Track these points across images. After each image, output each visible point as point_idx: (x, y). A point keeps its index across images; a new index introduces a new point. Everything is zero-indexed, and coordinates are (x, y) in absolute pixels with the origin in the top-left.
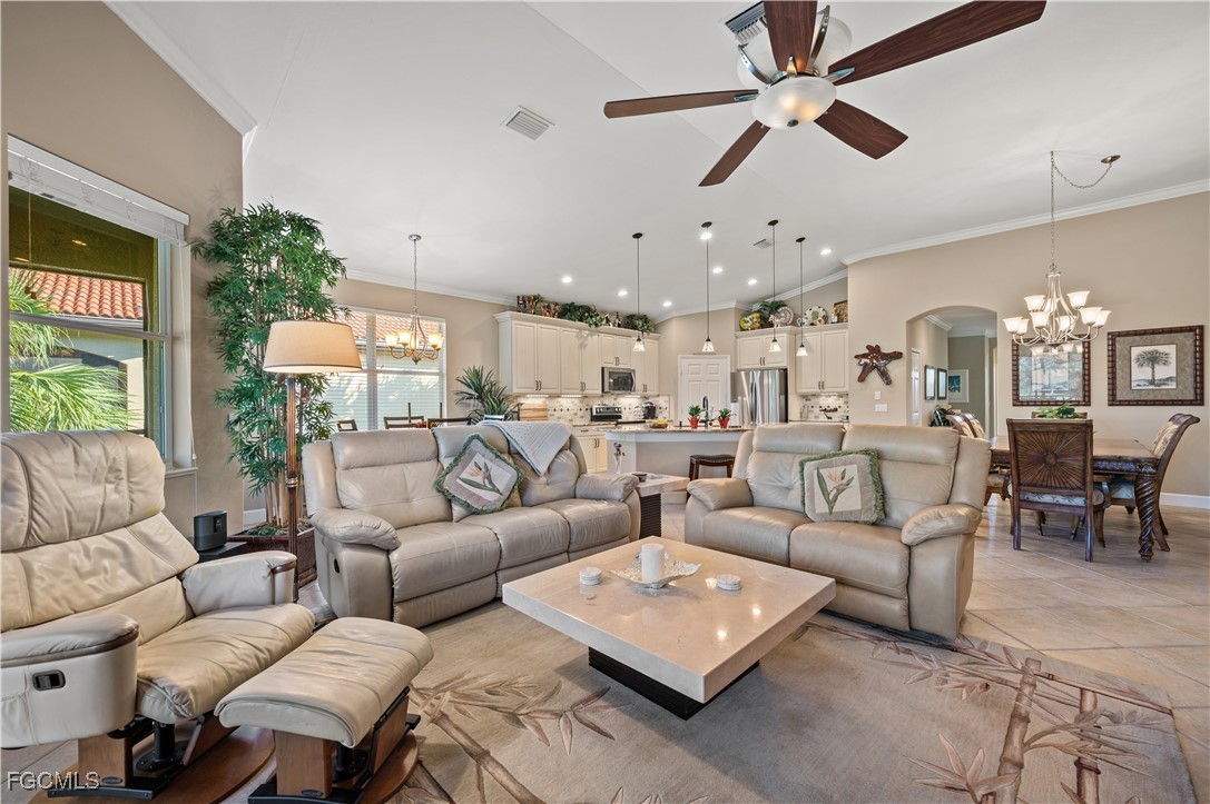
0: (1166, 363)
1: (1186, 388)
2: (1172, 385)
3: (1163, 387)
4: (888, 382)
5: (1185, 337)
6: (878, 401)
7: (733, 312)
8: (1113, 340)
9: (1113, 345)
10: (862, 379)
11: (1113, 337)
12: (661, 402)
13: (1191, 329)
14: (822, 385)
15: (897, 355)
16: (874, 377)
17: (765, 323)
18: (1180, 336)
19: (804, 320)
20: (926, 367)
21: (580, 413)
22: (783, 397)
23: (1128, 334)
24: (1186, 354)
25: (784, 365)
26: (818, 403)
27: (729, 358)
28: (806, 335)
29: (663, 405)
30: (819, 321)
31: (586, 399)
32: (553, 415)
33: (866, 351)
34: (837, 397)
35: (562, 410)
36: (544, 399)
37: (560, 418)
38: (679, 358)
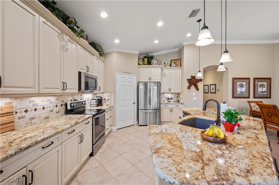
0: (265, 87)
1: (268, 94)
2: (266, 93)
3: (264, 93)
4: (197, 89)
5: (268, 80)
6: (194, 96)
7: (137, 56)
8: (255, 80)
10: (189, 88)
11: (255, 79)
12: (105, 96)
15: (201, 80)
17: (150, 63)
18: (267, 80)
23: (258, 79)
24: (268, 85)
25: (159, 81)
26: (164, 96)
27: (136, 76)
28: (164, 70)
29: (107, 98)
30: (169, 65)
31: (62, 97)
32: (24, 117)
33: (191, 78)
34: (171, 94)
35: (35, 110)
36: (8, 100)
37: (33, 118)
38: (117, 73)
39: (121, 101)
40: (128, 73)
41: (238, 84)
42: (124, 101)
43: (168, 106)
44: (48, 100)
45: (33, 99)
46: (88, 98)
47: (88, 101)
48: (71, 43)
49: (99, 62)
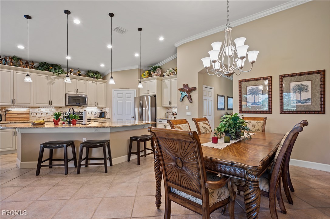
0: (307, 91)
1: (316, 104)
2: (310, 103)
3: (305, 104)
4: (191, 101)
5: (316, 76)
6: (188, 111)
7: (138, 70)
8: (282, 79)
9: (282, 82)
10: (181, 100)
11: (282, 77)
12: (106, 110)
13: (318, 72)
14: (170, 103)
15: (194, 89)
17: (150, 75)
18: (314, 76)
19: (165, 74)
20: (218, 95)
22: (154, 108)
23: (288, 76)
24: (316, 86)
25: (154, 94)
26: (172, 111)
27: (136, 91)
28: (165, 80)
29: (108, 112)
30: (170, 74)
32: (35, 116)
33: (183, 87)
35: (42, 114)
36: (28, 108)
37: (40, 118)
38: (113, 91)
39: (119, 114)
40: (125, 89)
41: (249, 90)
42: (122, 114)
43: (162, 122)
44: (50, 110)
45: (40, 109)
46: (91, 111)
47: (92, 113)
48: (58, 79)
49: (96, 84)
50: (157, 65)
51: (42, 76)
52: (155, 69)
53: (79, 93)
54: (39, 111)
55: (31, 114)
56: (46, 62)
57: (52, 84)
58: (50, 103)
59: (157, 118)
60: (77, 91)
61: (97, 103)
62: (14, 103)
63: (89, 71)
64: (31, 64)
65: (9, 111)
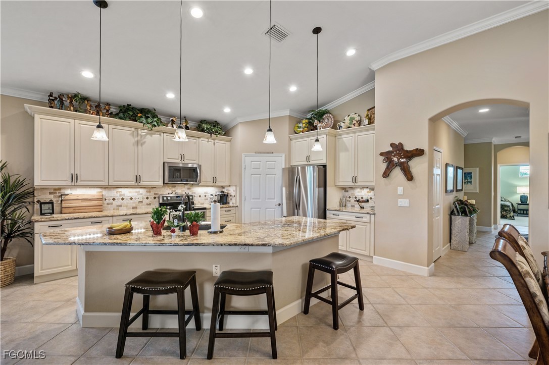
4: (409, 177)
6: (401, 196)
7: (288, 117)
10: (386, 175)
12: (231, 191)
14: (355, 180)
15: (419, 153)
16: (397, 173)
17: (312, 127)
19: (342, 124)
20: (447, 165)
21: (145, 201)
22: (322, 189)
25: (323, 162)
26: (354, 194)
27: (284, 156)
28: (343, 136)
29: (233, 193)
30: (354, 124)
31: (154, 189)
32: (112, 204)
33: (391, 149)
34: (368, 190)
35: (123, 199)
36: (99, 190)
37: (121, 206)
38: (243, 156)
39: (253, 199)
40: (264, 153)
42: (259, 199)
43: (340, 217)
44: (136, 192)
45: (120, 190)
46: (205, 193)
47: (205, 196)
48: (151, 135)
49: (214, 143)
50: (323, 108)
51: (125, 130)
52: (320, 115)
53: (186, 161)
54: (118, 194)
55: (105, 200)
56: (130, 105)
57: (142, 145)
58: (138, 179)
59: (327, 208)
60: (182, 157)
61: (215, 179)
62: (76, 181)
63: (203, 122)
64: (105, 109)
65: (67, 195)
